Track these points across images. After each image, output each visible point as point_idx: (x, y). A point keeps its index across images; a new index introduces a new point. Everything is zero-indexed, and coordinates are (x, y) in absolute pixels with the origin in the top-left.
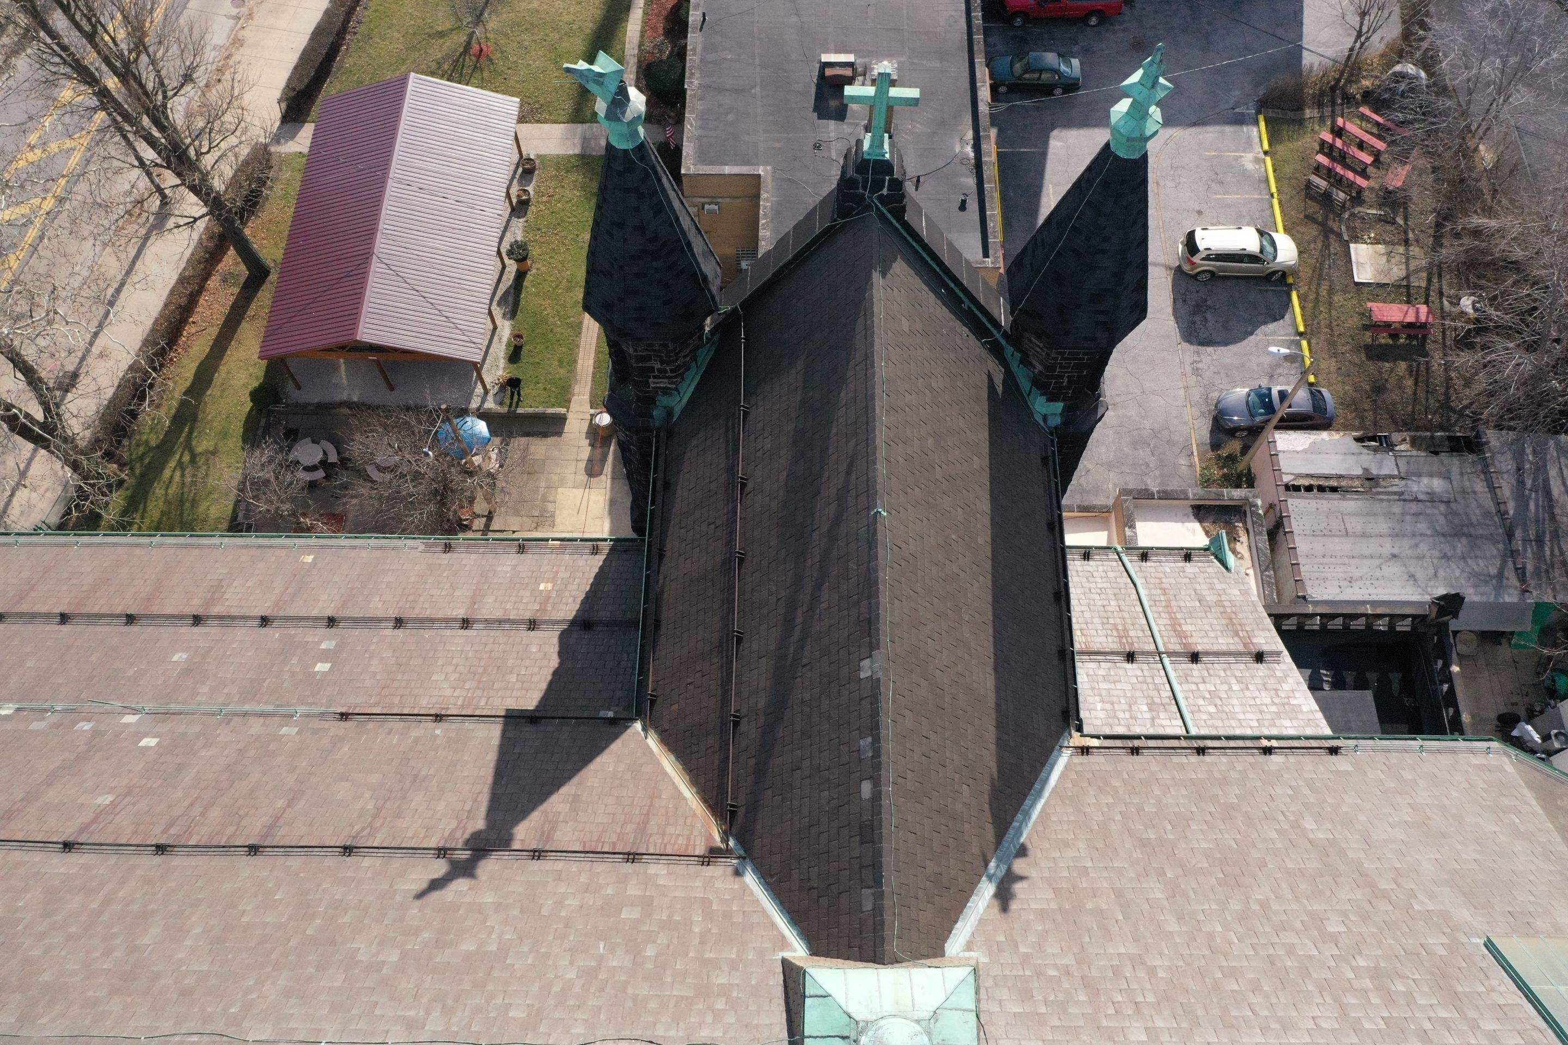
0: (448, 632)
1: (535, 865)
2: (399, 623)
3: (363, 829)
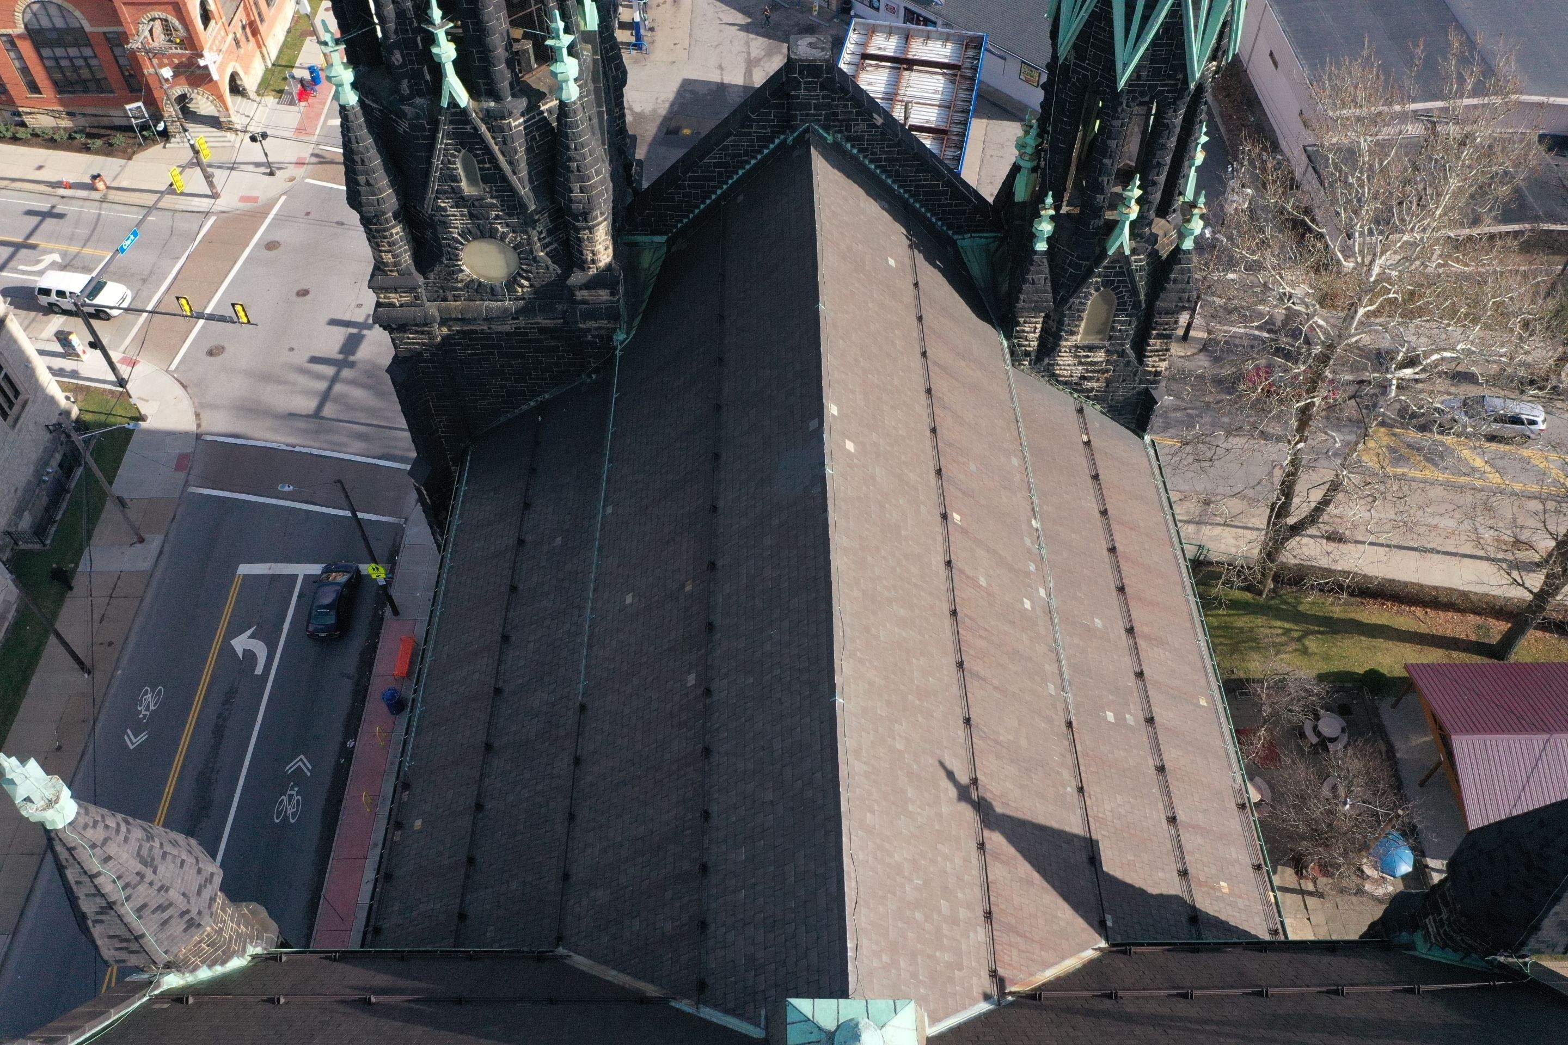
0: (1161, 806)
1: (973, 845)
2: (1161, 769)
3: (984, 733)
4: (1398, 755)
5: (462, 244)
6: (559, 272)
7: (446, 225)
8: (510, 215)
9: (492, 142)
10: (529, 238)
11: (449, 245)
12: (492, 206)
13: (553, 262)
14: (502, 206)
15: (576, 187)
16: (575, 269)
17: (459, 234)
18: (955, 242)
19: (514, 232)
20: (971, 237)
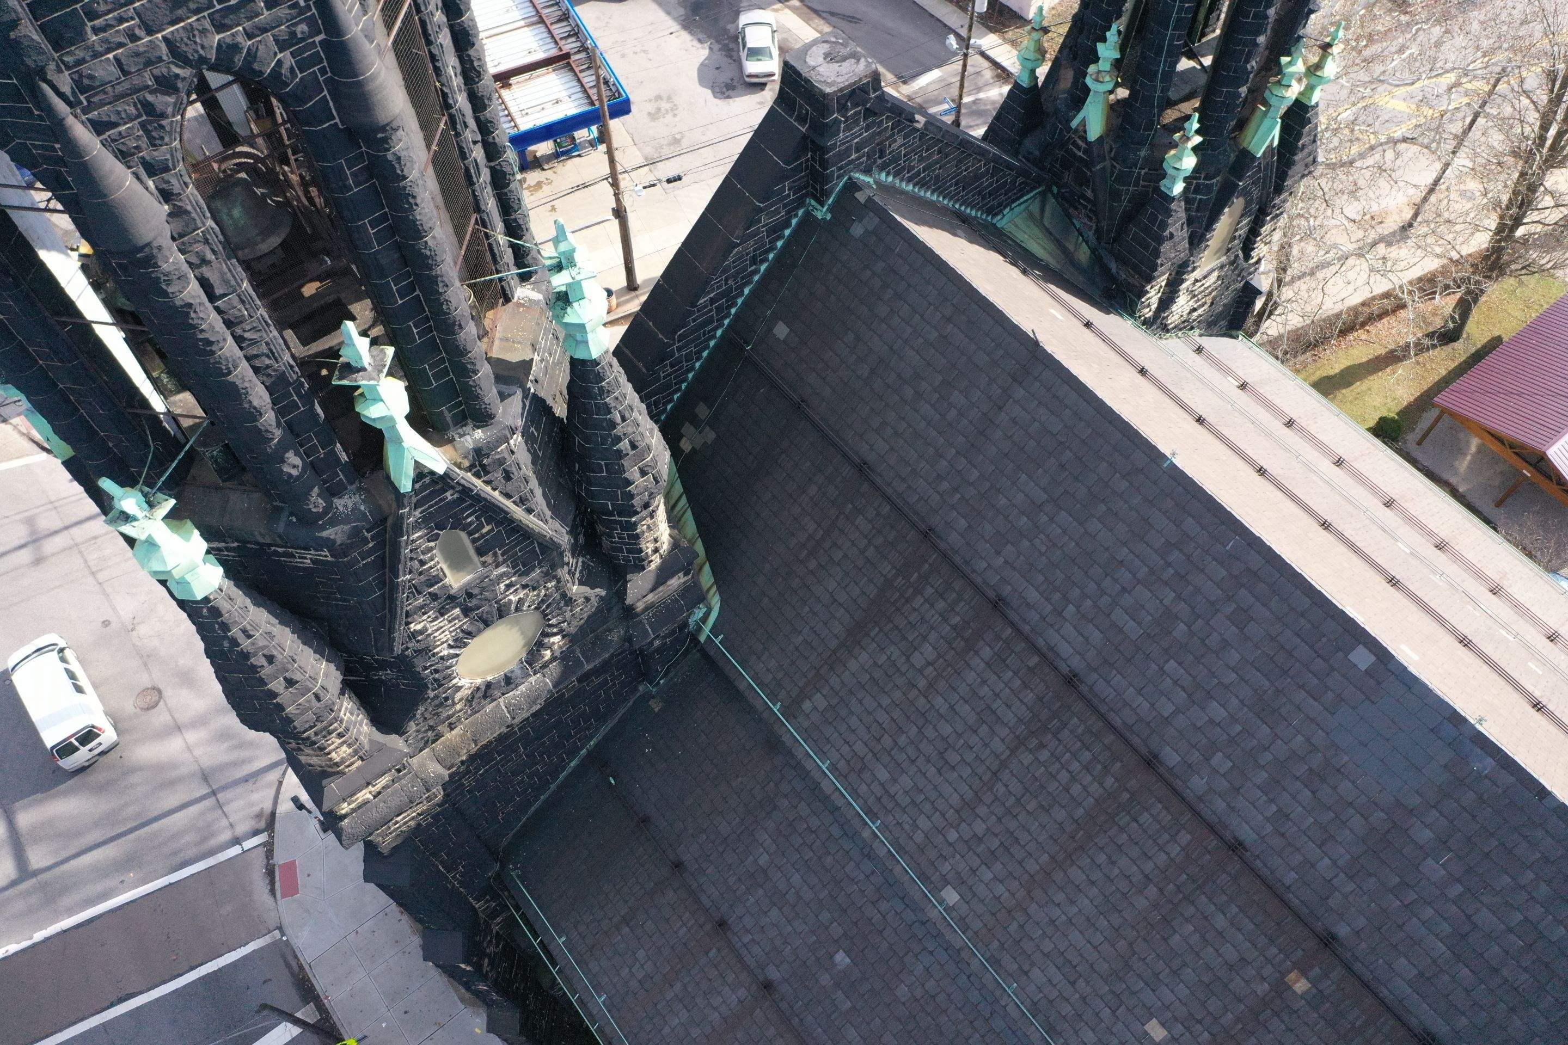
4: (1461, 490)
5: (457, 655)
6: (603, 593)
7: (426, 651)
8: (526, 573)
9: (488, 489)
10: (559, 581)
11: (436, 671)
12: (500, 578)
13: (592, 588)
14: (513, 568)
15: (633, 473)
16: (629, 577)
17: (450, 647)
18: (994, 225)
19: (534, 589)
20: (1011, 209)
